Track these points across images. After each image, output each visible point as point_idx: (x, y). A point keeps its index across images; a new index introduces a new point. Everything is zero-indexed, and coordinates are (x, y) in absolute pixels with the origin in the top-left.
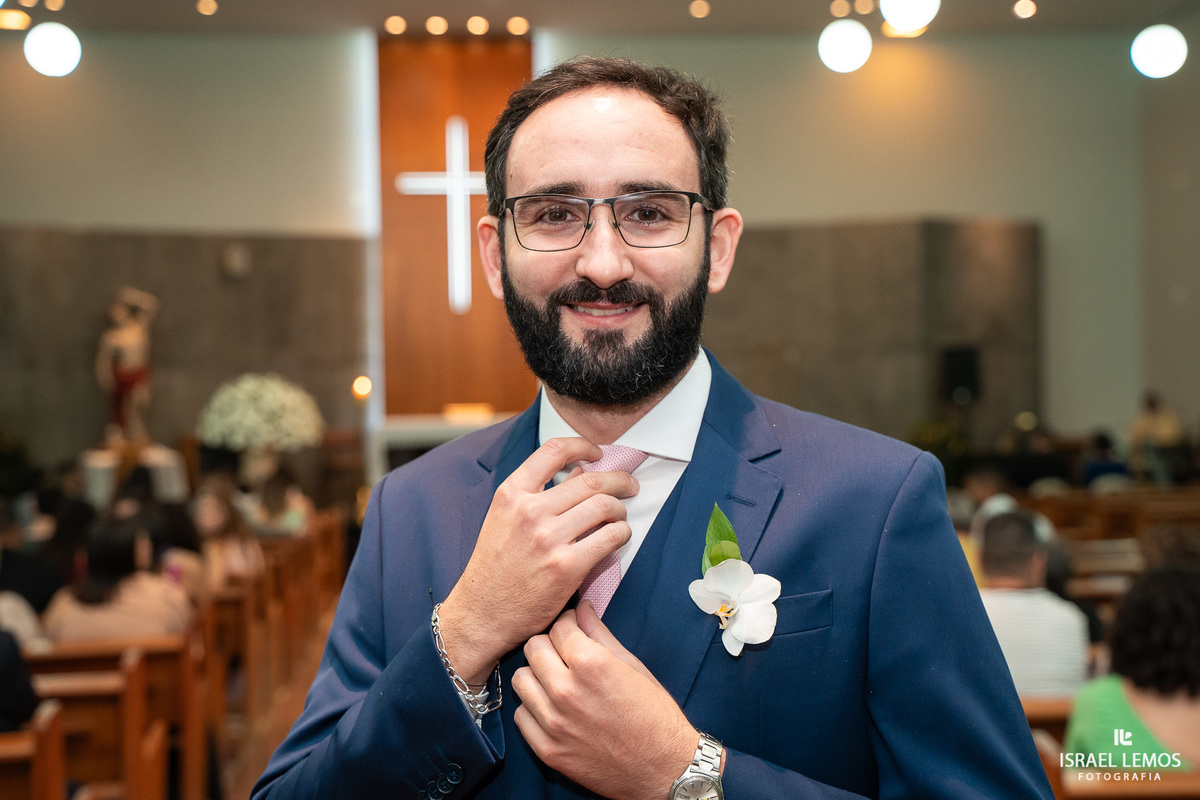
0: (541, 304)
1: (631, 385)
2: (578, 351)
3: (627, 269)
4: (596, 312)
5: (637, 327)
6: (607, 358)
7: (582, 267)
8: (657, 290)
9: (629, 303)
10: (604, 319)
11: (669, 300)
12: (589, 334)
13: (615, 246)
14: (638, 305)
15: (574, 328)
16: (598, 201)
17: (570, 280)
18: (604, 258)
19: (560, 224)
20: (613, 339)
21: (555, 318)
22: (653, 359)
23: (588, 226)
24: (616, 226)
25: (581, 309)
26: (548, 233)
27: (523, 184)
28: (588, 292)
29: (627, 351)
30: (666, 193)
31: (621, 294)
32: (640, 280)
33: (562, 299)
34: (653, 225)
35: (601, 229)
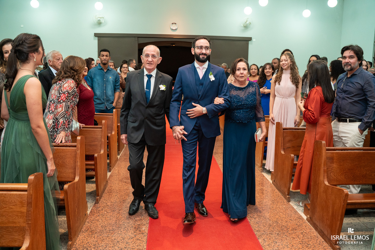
0: (198, 55)
1: (204, 61)
5: (205, 57)
6: (203, 59)
7: (202, 52)
8: (207, 54)
15: (201, 57)
16: (204, 47)
17: (201, 53)
18: (204, 51)
20: (204, 57)
22: (206, 60)
26: (199, 49)
27: (197, 46)
28: (203, 54)
31: (205, 54)
33: (200, 54)
34: (207, 49)
35: (204, 49)
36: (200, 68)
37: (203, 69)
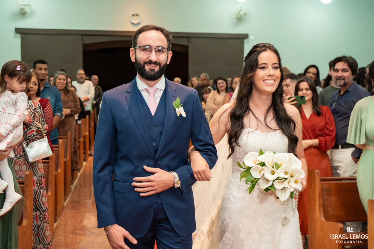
0: (142, 63)
1: (156, 77)
2: (148, 72)
3: (157, 59)
4: (151, 66)
5: (157, 68)
6: (152, 73)
7: (150, 58)
8: (161, 63)
9: (156, 64)
10: (152, 67)
11: (162, 65)
12: (150, 69)
13: (155, 56)
14: (158, 65)
15: (147, 68)
16: (153, 48)
17: (147, 60)
18: (153, 57)
19: (146, 51)
20: (154, 70)
21: (144, 66)
22: (159, 74)
23: (151, 52)
24: (156, 52)
25: (149, 65)
26: (144, 52)
27: (141, 44)
28: (150, 62)
29: (155, 72)
30: (164, 48)
31: (156, 63)
32: (158, 61)
33: (146, 63)
34: (161, 53)
35: (153, 53)
36: (148, 91)
37: (155, 92)
